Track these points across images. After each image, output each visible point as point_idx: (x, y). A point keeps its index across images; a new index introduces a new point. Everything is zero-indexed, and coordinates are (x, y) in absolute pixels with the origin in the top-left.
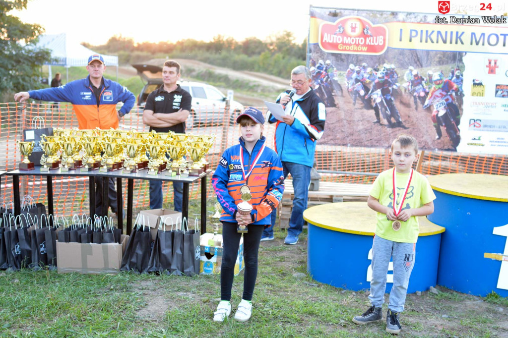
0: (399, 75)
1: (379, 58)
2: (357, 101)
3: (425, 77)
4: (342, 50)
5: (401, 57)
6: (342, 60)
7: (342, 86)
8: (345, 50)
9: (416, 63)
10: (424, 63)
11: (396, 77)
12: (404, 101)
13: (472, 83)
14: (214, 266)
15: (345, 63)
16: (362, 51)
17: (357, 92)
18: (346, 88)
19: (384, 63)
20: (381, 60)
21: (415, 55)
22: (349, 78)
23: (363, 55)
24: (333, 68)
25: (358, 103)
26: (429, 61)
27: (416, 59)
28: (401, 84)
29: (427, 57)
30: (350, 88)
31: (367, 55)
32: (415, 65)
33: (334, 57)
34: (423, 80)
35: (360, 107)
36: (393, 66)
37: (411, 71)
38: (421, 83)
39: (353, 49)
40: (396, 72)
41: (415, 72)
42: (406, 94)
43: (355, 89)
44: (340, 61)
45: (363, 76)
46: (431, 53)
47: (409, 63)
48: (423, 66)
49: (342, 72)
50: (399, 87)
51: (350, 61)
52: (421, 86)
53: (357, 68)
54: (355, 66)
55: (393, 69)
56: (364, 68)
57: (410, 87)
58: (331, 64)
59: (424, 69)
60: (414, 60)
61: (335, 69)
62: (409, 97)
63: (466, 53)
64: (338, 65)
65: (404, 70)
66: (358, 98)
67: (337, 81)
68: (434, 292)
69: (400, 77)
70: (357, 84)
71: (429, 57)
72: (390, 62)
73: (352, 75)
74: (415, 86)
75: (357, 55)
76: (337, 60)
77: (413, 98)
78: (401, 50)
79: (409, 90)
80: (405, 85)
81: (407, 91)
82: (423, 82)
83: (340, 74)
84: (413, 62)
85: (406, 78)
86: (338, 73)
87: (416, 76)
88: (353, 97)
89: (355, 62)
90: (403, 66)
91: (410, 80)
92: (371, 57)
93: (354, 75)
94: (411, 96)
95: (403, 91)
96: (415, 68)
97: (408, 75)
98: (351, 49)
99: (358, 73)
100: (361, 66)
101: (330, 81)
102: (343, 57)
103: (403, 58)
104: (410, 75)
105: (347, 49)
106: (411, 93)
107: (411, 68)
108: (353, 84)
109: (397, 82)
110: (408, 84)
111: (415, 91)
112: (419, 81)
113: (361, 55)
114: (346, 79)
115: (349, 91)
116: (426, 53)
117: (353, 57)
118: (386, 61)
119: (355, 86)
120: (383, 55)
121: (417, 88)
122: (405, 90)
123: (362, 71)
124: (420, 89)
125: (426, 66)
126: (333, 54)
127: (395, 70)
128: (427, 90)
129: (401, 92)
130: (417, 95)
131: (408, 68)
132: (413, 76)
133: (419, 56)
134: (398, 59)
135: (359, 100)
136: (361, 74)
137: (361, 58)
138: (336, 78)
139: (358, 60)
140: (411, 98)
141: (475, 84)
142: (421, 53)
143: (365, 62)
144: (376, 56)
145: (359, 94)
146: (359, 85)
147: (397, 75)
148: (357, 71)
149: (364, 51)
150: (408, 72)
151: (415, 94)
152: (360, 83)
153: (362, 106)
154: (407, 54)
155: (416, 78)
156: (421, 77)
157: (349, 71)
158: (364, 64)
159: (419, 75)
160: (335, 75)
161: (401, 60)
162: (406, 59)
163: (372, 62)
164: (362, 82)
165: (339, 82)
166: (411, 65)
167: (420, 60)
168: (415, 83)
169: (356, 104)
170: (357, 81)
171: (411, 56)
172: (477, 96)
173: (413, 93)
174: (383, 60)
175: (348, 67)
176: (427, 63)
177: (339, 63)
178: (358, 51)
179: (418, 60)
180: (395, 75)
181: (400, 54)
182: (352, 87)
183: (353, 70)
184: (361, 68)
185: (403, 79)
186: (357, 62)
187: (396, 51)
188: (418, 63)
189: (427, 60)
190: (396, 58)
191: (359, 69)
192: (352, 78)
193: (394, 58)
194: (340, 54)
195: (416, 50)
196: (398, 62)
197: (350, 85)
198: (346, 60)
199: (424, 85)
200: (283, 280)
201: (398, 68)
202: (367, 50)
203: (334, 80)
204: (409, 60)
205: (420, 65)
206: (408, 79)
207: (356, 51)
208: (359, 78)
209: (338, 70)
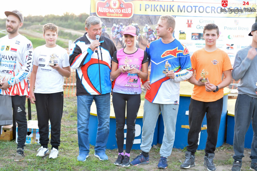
0: (140, 29)
1: (129, 21)
2: (118, 44)
3: (154, 30)
4: (109, 16)
5: (141, 19)
6: (109, 22)
7: (110, 36)
8: (111, 16)
9: (149, 22)
10: (153, 22)
11: (139, 30)
12: (144, 43)
13: (179, 33)
14: (32, 139)
15: (111, 23)
16: (119, 16)
17: (118, 39)
18: (112, 37)
19: (132, 23)
20: (130, 21)
21: (149, 18)
22: (113, 31)
23: (121, 19)
24: (104, 26)
25: (119, 45)
26: (156, 21)
27: (149, 20)
28: (142, 34)
29: (155, 19)
30: (114, 37)
31: (123, 19)
32: (149, 24)
33: (105, 20)
34: (153, 31)
35: (120, 47)
36: (137, 24)
37: (147, 27)
38: (152, 33)
39: (115, 16)
40: (138, 27)
41: (149, 27)
42: (144, 39)
43: (117, 37)
44: (108, 22)
45: (121, 30)
46: (157, 17)
47: (146, 22)
48: (153, 24)
49: (109, 28)
50: (140, 36)
51: (113, 22)
52: (152, 35)
53: (117, 26)
54: (117, 25)
55: (137, 26)
56: (121, 26)
57: (146, 36)
58: (103, 24)
59: (154, 25)
60: (148, 21)
61: (105, 27)
62: (146, 41)
63: (175, 17)
64: (107, 24)
65: (143, 27)
66: (119, 42)
67: (107, 33)
68: (155, 148)
69: (141, 30)
70: (118, 35)
71: (156, 19)
72: (135, 22)
73: (115, 30)
74: (149, 35)
75: (117, 19)
76: (106, 22)
77: (148, 41)
78: (141, 15)
79: (146, 37)
80: (144, 34)
81: (145, 38)
82: (153, 33)
83: (108, 29)
84: (148, 22)
85: (144, 31)
86: (107, 28)
87: (149, 29)
88: (116, 42)
89: (116, 23)
90: (142, 24)
91: (146, 32)
92: (125, 20)
93: (116, 30)
94: (147, 40)
95: (143, 38)
96: (149, 25)
97: (145, 29)
98: (114, 16)
99: (118, 28)
100: (120, 25)
101: (103, 33)
102: (110, 20)
103: (142, 20)
104: (146, 29)
105: (111, 15)
106: (147, 39)
107: (146, 25)
108: (116, 35)
109: (139, 33)
110: (145, 34)
111: (149, 37)
112: (151, 32)
113: (119, 19)
114: (112, 32)
115: (113, 39)
116: (154, 17)
117: (115, 20)
118: (133, 22)
119: (117, 36)
120: (131, 19)
121: (150, 36)
122: (144, 37)
123: (120, 28)
124: (152, 36)
125: (155, 24)
126: (104, 19)
127: (138, 26)
128: (156, 37)
129: (142, 38)
130: (150, 40)
131: (145, 25)
132: (148, 30)
133: (150, 19)
134: (139, 20)
135: (119, 43)
136: (120, 29)
137: (119, 20)
138: (106, 32)
139: (117, 21)
140: (147, 41)
141: (181, 33)
142: (152, 17)
143: (122, 22)
144: (127, 19)
145: (119, 40)
146: (119, 35)
147: (139, 29)
148: (117, 28)
149: (121, 17)
150: (145, 27)
151: (149, 39)
152: (119, 34)
153: (121, 46)
154: (144, 18)
155: (150, 31)
156: (152, 30)
157: (113, 28)
158: (121, 24)
159: (151, 29)
160: (106, 30)
161: (141, 21)
162: (144, 20)
163: (125, 23)
164: (120, 33)
165: (108, 34)
166: (146, 24)
167: (151, 21)
168: (149, 33)
169: (118, 45)
170: (118, 33)
171: (146, 19)
172: (182, 39)
173: (148, 39)
174: (131, 21)
175: (112, 25)
176: (155, 22)
177: (108, 23)
178: (117, 17)
179: (150, 21)
180: (138, 29)
181: (140, 18)
182: (115, 36)
183: (115, 27)
184: (120, 26)
185: (142, 31)
186: (117, 22)
187: (138, 16)
188: (150, 22)
189: (155, 21)
190: (138, 20)
191: (118, 26)
192: (115, 32)
193: (137, 20)
194: (108, 18)
195: (149, 15)
196: (139, 22)
197: (114, 35)
198: (111, 22)
199: (154, 34)
200: (71, 145)
201: (140, 25)
202: (123, 15)
203: (105, 33)
204: (145, 21)
205: (151, 24)
206: (145, 31)
207: (116, 16)
208: (119, 31)
209: (107, 27)
